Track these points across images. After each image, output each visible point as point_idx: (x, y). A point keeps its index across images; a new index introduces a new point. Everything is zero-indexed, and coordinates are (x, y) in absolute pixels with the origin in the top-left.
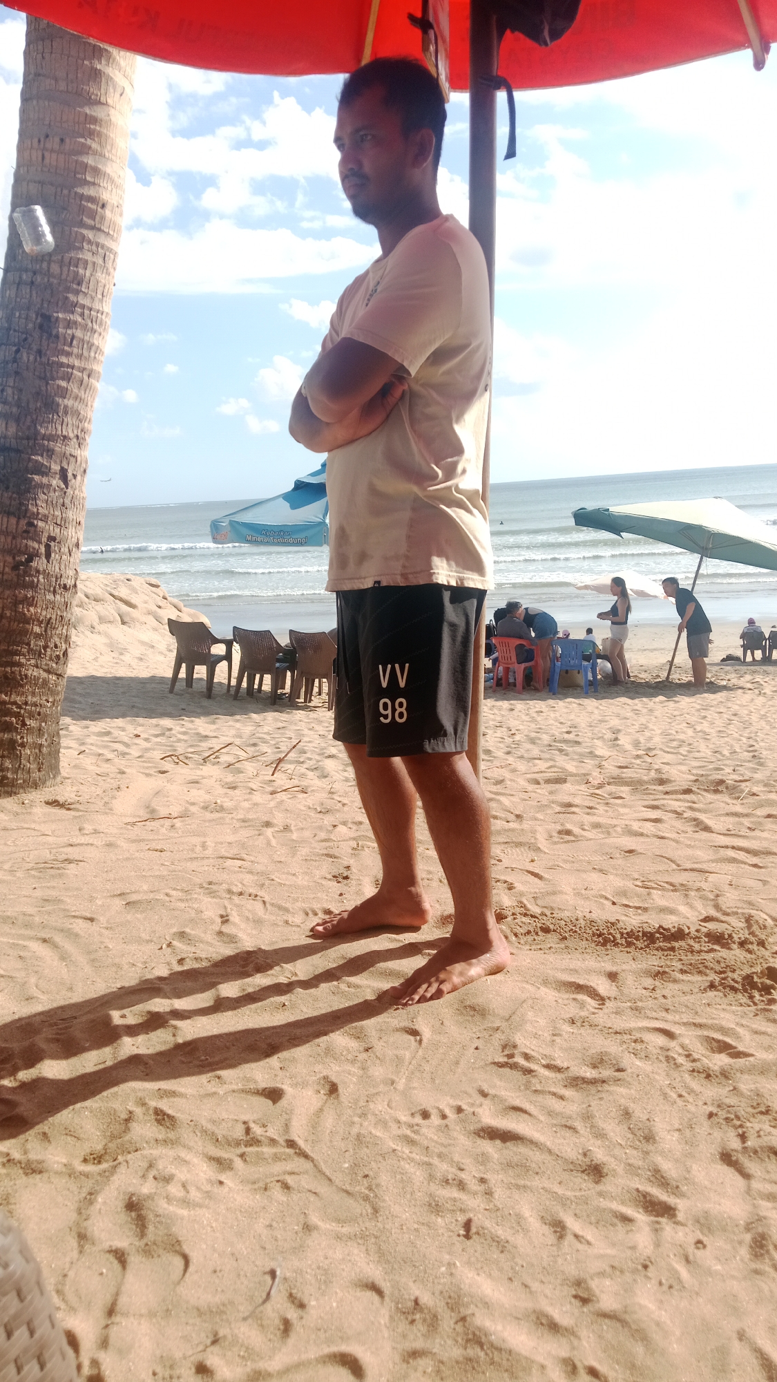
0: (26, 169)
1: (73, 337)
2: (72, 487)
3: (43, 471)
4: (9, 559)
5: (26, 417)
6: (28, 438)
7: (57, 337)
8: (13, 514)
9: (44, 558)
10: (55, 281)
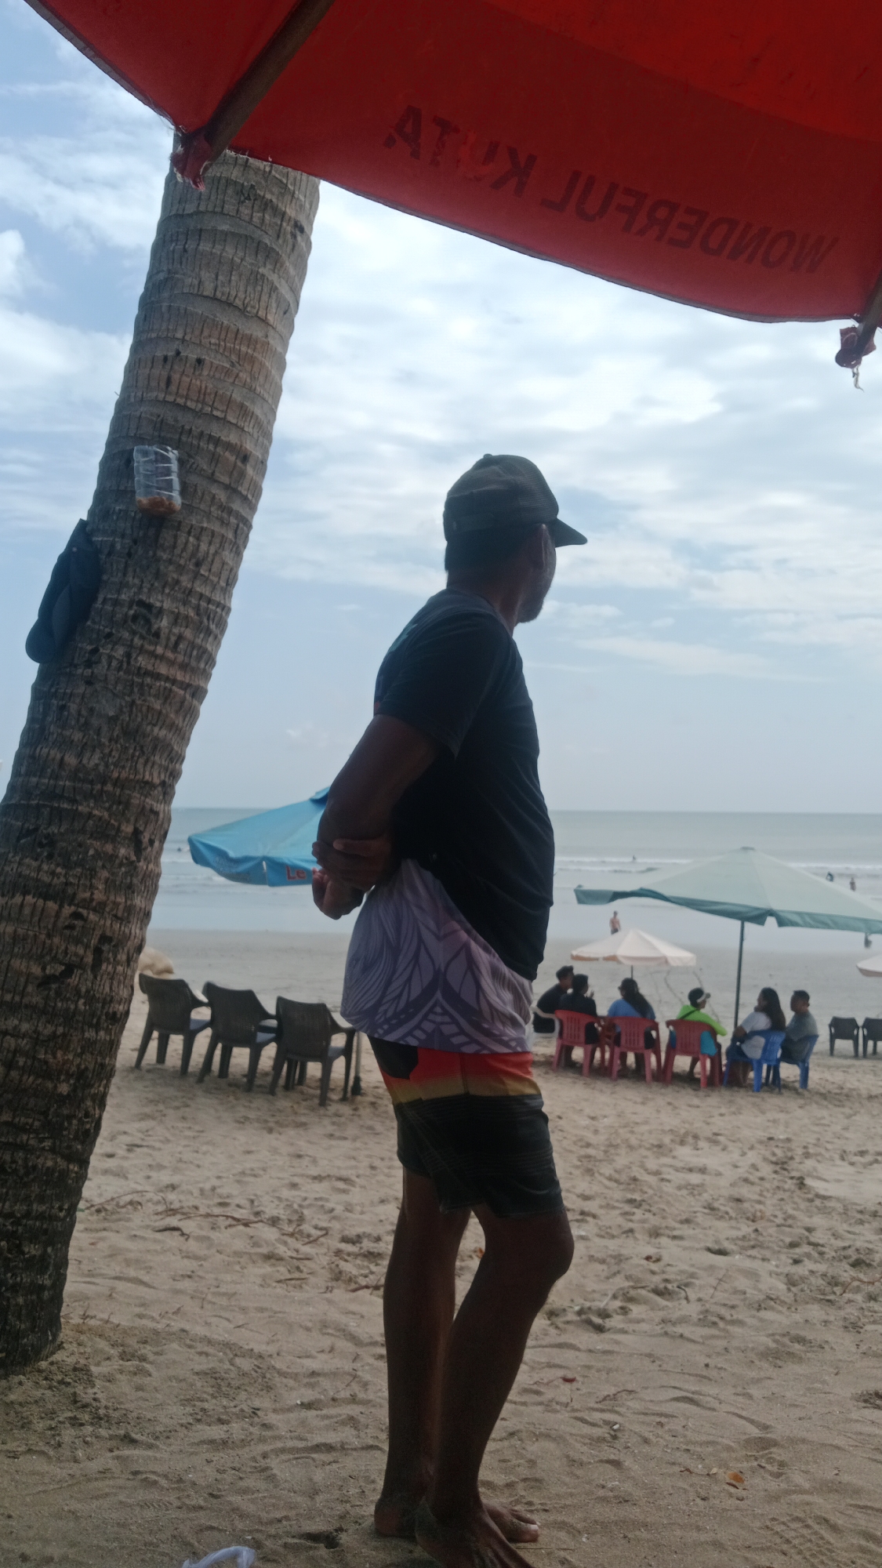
0: (139, 394)
1: (180, 638)
2: (145, 859)
3: (105, 833)
4: (36, 970)
5: (94, 751)
6: (92, 782)
7: (157, 635)
8: (53, 898)
9: (89, 972)
10: (165, 556)
